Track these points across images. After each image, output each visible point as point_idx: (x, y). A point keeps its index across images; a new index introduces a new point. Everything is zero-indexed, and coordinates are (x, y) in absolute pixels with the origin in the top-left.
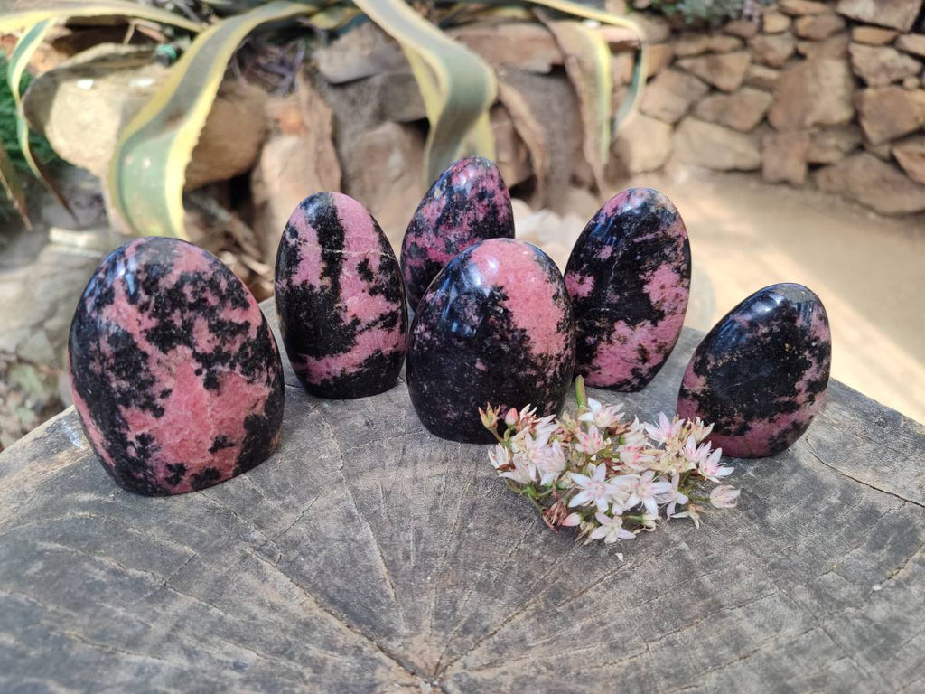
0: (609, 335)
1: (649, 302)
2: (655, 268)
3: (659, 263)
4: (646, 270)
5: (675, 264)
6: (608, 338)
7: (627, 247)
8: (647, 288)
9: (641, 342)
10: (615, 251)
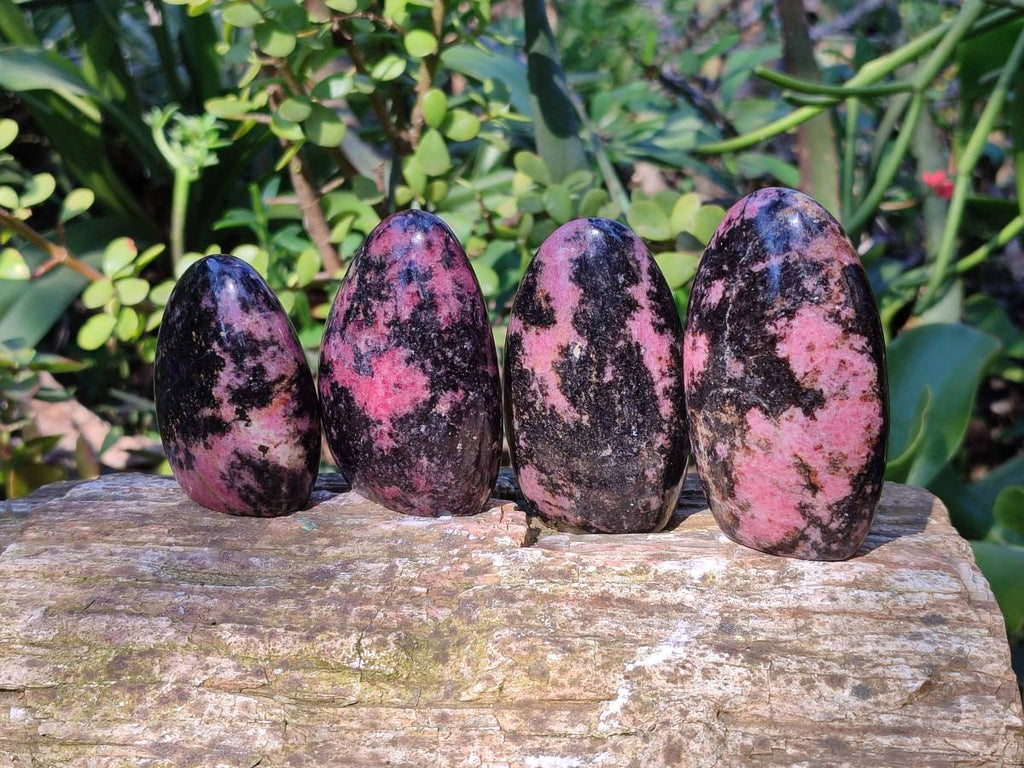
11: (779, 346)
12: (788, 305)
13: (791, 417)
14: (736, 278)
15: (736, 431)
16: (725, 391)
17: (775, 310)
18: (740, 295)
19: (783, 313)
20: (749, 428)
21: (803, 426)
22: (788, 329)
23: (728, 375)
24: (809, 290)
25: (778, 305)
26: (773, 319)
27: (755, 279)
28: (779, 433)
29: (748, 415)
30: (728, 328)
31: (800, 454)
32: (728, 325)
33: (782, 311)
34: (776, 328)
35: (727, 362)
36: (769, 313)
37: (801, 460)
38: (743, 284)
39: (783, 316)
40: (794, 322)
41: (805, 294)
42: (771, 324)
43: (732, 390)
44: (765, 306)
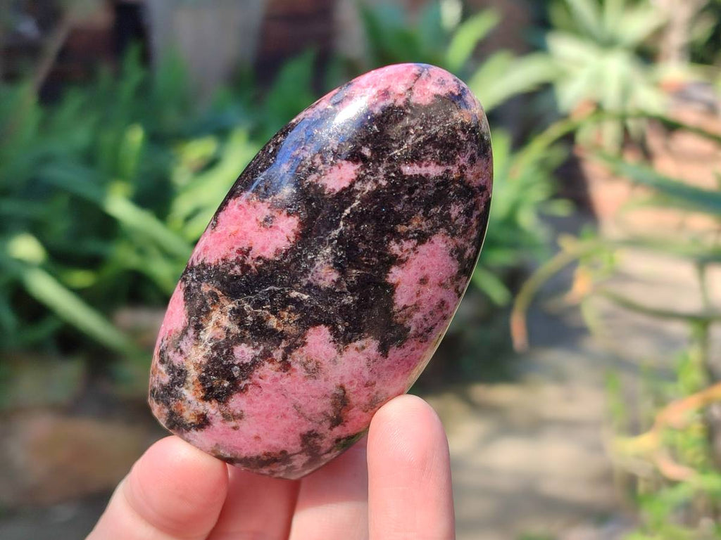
0: (288, 350)
1: (392, 304)
2: (423, 238)
3: (434, 229)
4: (405, 236)
5: (460, 241)
6: (285, 358)
7: (387, 177)
8: (395, 274)
9: (346, 381)
10: (360, 178)
11: (394, 269)
12: (425, 226)
13: (363, 348)
14: (377, 171)
15: (284, 341)
16: (294, 294)
17: (410, 227)
18: (374, 195)
19: (416, 235)
20: (304, 344)
21: (369, 360)
22: (412, 254)
23: (310, 278)
24: (453, 216)
25: (415, 223)
26: (403, 237)
27: (402, 184)
28: (339, 359)
29: (311, 330)
30: (342, 227)
31: (347, 387)
32: (342, 223)
33: (415, 232)
34: (401, 249)
35: (318, 264)
36: (401, 228)
37: (345, 392)
38: (384, 183)
39: (414, 238)
40: (422, 248)
41: (445, 220)
42: (398, 242)
43: (306, 297)
44: (399, 219)
